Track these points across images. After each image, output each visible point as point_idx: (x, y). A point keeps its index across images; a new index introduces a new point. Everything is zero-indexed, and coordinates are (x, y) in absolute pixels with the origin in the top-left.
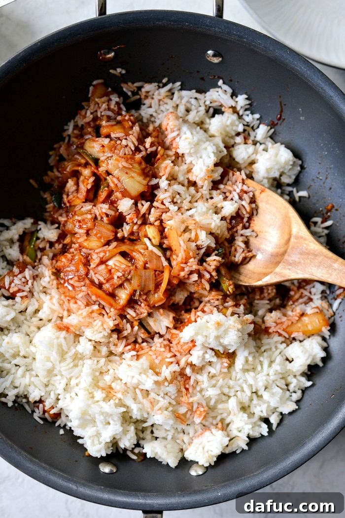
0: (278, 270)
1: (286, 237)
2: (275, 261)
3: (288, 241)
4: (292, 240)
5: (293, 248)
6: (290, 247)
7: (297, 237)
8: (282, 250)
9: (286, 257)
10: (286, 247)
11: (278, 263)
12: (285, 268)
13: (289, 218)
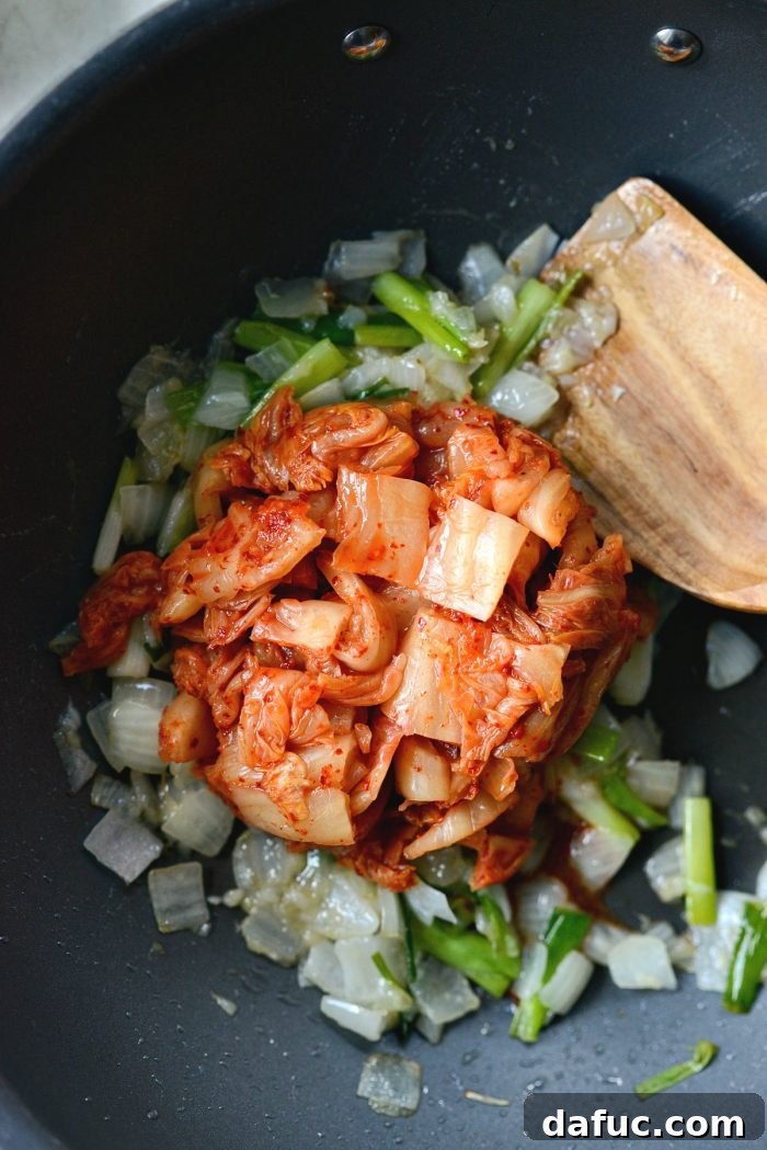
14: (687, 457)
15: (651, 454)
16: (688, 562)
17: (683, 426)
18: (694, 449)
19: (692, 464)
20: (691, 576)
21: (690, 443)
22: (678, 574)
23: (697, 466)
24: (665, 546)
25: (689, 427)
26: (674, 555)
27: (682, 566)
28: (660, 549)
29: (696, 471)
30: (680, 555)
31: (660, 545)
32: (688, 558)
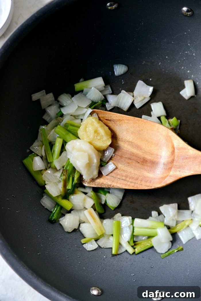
0: (171, 173)
1: (171, 150)
2: (167, 168)
3: (173, 152)
4: (176, 151)
5: (178, 156)
6: (176, 156)
7: (179, 149)
8: (170, 159)
9: (175, 163)
10: (172, 156)
11: (170, 169)
12: (176, 171)
13: (170, 137)
14: (135, 161)
15: (128, 165)
16: (149, 183)
17: (131, 155)
18: (136, 158)
19: (137, 162)
20: (151, 185)
21: (134, 158)
22: (148, 186)
23: (139, 161)
24: (142, 182)
25: (133, 154)
26: (145, 183)
27: (148, 184)
28: (141, 183)
29: (139, 162)
30: (146, 182)
31: (141, 182)
32: (148, 182)
